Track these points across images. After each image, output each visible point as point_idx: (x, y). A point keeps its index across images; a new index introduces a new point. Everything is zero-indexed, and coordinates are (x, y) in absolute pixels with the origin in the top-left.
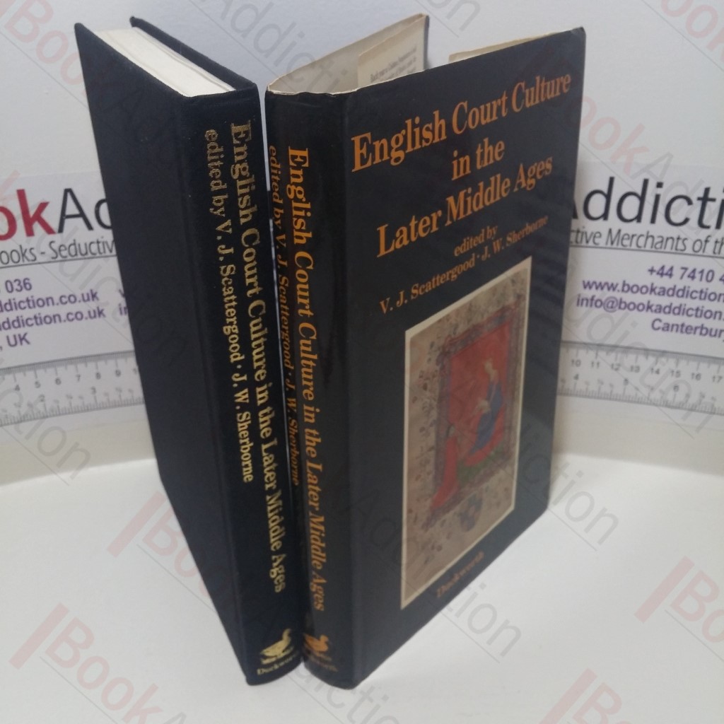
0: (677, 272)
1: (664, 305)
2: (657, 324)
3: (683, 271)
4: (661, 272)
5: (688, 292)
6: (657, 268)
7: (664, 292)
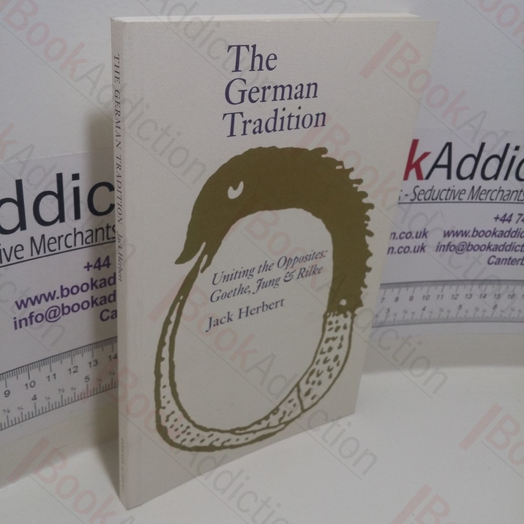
0: (515, 218)
1: (499, 244)
2: (493, 260)
3: (519, 216)
4: (503, 219)
5: (519, 232)
6: (501, 216)
7: (503, 234)
